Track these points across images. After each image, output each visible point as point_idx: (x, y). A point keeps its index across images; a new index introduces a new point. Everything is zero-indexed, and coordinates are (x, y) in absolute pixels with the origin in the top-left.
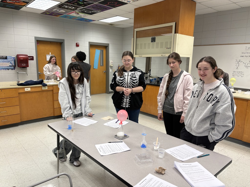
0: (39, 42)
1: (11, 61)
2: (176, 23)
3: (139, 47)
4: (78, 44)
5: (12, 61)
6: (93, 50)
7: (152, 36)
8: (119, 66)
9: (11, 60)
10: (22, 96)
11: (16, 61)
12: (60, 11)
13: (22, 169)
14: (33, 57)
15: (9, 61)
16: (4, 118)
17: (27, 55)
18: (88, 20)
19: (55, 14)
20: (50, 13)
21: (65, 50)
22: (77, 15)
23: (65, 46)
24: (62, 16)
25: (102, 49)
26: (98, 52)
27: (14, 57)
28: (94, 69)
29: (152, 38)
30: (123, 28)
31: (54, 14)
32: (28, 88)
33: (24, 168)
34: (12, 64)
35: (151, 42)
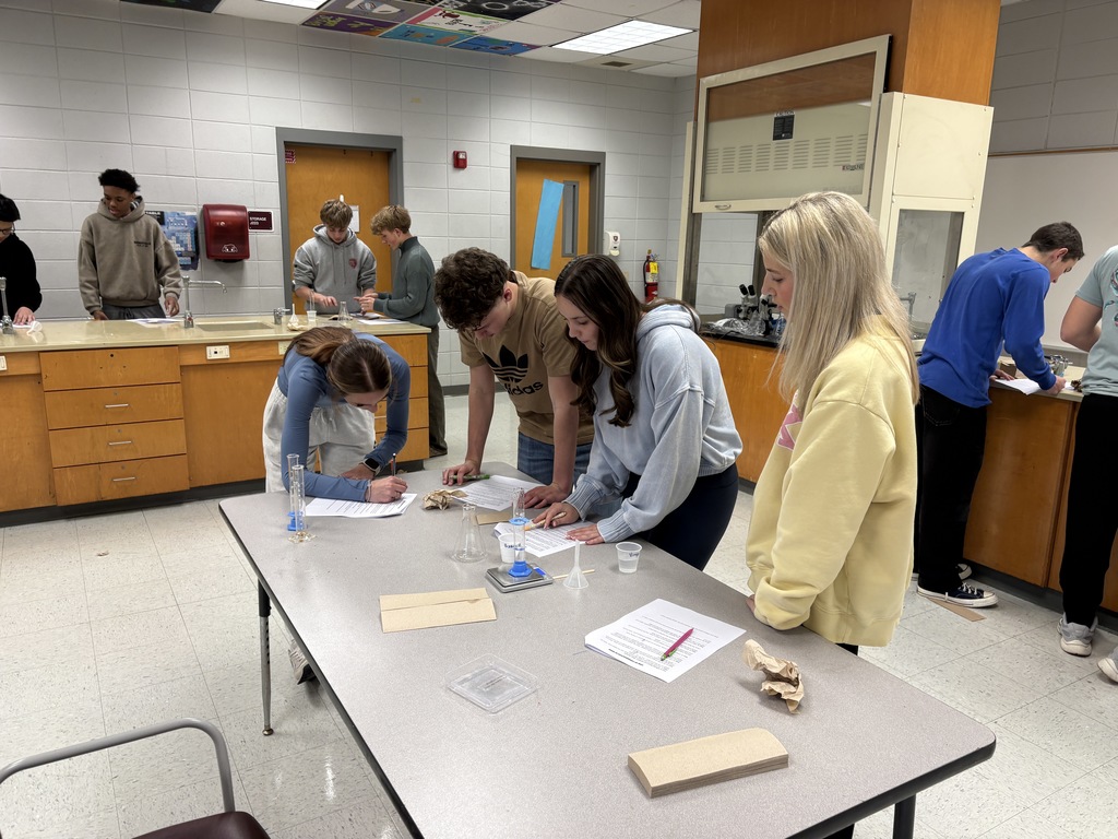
0: (295, 149)
1: (179, 231)
2: (891, 39)
3: (718, 161)
4: (461, 156)
5: (186, 231)
6: (530, 183)
7: (781, 110)
8: (648, 257)
9: (180, 228)
10: (196, 379)
11: (200, 232)
12: (375, 11)
13: (137, 686)
14: (268, 215)
15: (174, 235)
16: (123, 468)
17: (243, 209)
18: (508, 44)
19: (362, 24)
20: (340, 19)
21: (406, 184)
22: (452, 23)
23: (405, 164)
24: (390, 30)
25: (572, 179)
26: (552, 192)
27: (194, 218)
28: (532, 268)
29: (776, 119)
30: (676, 78)
31: (356, 26)
32: (218, 348)
33: (148, 680)
34: (186, 245)
35: (775, 138)
